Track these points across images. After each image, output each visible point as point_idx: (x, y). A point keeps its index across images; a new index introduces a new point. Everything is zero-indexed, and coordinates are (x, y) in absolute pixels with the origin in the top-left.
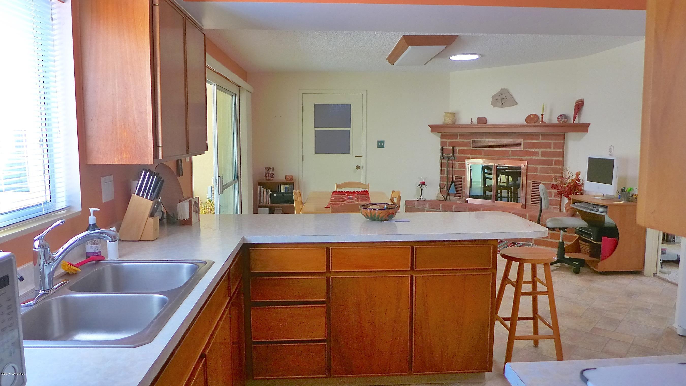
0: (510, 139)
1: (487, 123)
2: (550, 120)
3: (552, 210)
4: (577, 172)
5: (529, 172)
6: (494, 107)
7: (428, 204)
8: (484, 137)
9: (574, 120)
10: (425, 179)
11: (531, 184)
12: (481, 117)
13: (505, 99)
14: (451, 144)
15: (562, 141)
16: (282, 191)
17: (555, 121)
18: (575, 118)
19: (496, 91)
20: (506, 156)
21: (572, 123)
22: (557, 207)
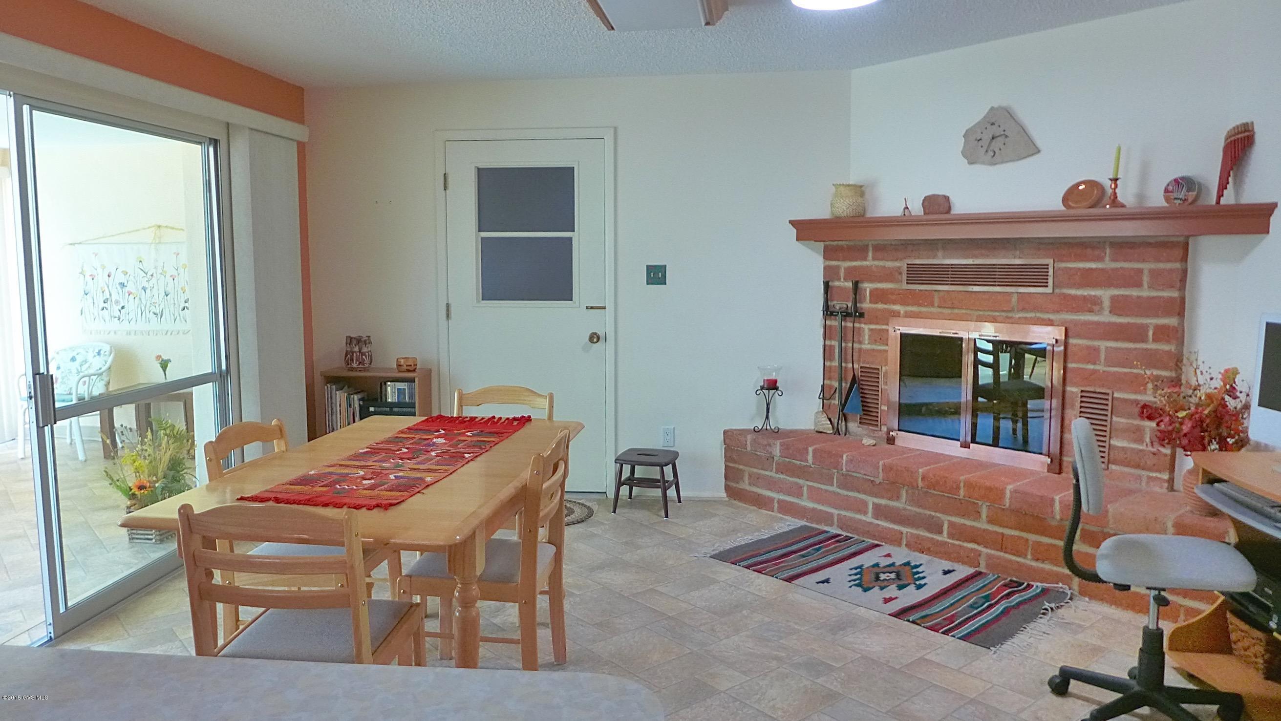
0: (1015, 258)
1: (953, 212)
2: (1141, 197)
3: (1144, 484)
4: (1227, 371)
5: (1072, 362)
6: (970, 163)
7: (778, 443)
8: (940, 254)
9: (1220, 195)
10: (777, 370)
11: (1079, 399)
12: (934, 195)
13: (1001, 140)
14: (850, 271)
15: (1178, 265)
16: (390, 400)
17: (1157, 200)
18: (1222, 187)
19: (977, 115)
20: (1003, 311)
21: (1214, 202)
22: (1158, 475)
